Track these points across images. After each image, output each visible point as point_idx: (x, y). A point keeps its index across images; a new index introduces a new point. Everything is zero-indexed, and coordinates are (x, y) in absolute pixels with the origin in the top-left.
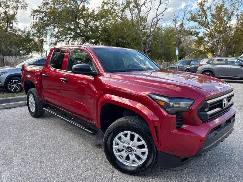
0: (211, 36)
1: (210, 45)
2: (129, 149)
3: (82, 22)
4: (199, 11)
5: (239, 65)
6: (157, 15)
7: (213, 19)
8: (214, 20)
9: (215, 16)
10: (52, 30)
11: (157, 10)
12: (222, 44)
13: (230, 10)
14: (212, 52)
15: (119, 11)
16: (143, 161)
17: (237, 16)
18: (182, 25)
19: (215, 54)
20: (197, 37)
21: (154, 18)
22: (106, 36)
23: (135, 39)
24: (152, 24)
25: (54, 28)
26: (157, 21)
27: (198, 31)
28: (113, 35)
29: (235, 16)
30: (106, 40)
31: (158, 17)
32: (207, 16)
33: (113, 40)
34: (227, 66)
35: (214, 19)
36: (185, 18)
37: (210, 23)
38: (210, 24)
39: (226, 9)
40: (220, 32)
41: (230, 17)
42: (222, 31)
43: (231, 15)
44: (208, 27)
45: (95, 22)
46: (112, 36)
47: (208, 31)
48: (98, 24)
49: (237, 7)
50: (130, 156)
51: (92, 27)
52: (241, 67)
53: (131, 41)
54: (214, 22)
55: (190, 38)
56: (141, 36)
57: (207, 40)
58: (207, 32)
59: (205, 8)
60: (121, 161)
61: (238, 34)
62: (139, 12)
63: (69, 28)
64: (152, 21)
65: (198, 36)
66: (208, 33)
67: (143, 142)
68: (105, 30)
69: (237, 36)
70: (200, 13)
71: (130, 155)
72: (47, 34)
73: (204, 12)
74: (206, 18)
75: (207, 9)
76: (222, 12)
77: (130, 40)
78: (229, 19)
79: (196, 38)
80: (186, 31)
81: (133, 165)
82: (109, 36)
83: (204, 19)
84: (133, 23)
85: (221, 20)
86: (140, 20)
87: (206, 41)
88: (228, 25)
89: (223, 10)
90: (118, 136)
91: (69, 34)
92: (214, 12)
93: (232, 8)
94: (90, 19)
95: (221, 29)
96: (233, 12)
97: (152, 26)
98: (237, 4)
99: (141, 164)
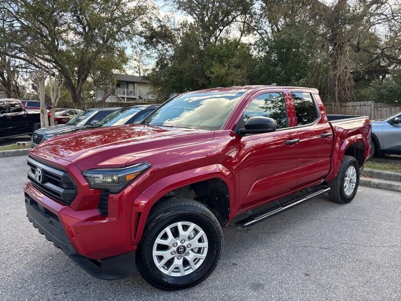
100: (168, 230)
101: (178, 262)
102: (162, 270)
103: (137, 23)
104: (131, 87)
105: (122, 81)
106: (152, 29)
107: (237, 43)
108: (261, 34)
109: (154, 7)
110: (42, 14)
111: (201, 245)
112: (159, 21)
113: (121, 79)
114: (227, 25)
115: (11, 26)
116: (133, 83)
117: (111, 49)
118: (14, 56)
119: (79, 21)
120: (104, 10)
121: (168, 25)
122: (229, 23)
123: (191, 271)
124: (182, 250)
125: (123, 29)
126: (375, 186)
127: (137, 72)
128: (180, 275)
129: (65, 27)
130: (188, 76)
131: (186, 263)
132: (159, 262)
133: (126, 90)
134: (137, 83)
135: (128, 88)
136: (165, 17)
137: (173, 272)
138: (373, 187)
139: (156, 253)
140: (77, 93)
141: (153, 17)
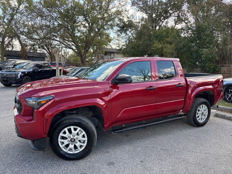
100: (66, 129)
101: (71, 146)
102: (63, 149)
103: (116, 19)
104: (112, 55)
105: (108, 52)
106: (124, 23)
107: (173, 28)
108: (186, 23)
109: (126, 11)
110: (68, 17)
111: (84, 139)
112: (128, 18)
113: (107, 51)
114: (166, 19)
115: (54, 24)
116: (114, 53)
117: (101, 35)
118: (54, 40)
119: (86, 20)
120: (100, 13)
121: (133, 20)
122: (168, 18)
123: (78, 152)
124: (73, 140)
125: (109, 23)
126: (227, 118)
127: (118, 47)
128: (72, 153)
129: (80, 24)
130: (142, 49)
131: (75, 147)
132: (62, 145)
133: (109, 57)
134: (116, 53)
135: (110, 56)
136: (131, 15)
137: (69, 150)
138: (226, 119)
139: (60, 140)
140: (83, 58)
141: (125, 16)
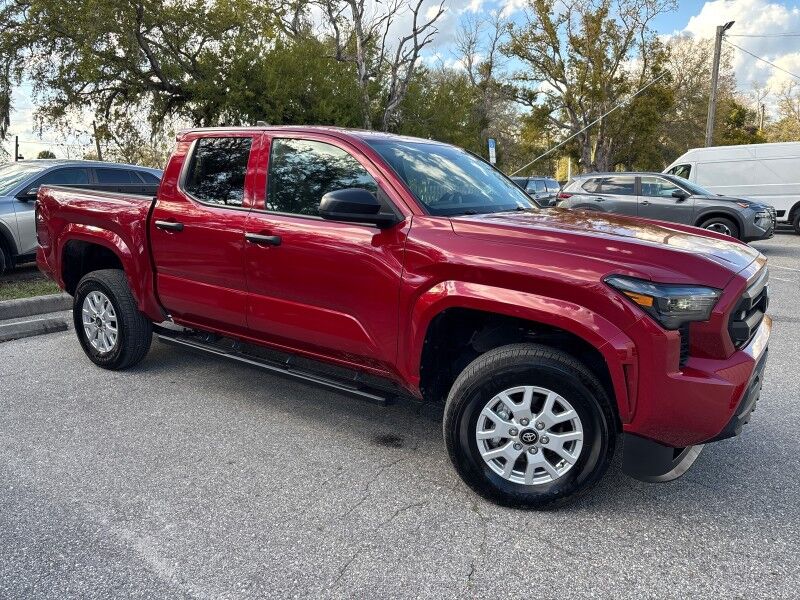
0: (569, 104)
1: (565, 132)
2: (529, 436)
3: (156, 35)
4: (535, 27)
5: (674, 196)
6: (415, 30)
7: (575, 54)
8: (579, 57)
9: (582, 45)
10: (43, 60)
11: (416, 14)
12: (602, 131)
13: (622, 28)
14: (574, 155)
15: (286, 7)
16: (568, 467)
17: (642, 46)
18: (488, 68)
19: (583, 163)
20: (530, 108)
21: (405, 40)
22: (248, 93)
23: (348, 107)
24: (398, 57)
25: (50, 53)
26: (417, 48)
27: (533, 90)
28: (273, 87)
29: (637, 48)
30: (249, 106)
31: (421, 38)
32: (558, 42)
33: (273, 106)
34: (640, 199)
35: (579, 53)
36: (498, 44)
37: (566, 64)
38: (566, 69)
39: (611, 25)
40: (595, 95)
41: (624, 51)
42: (601, 91)
43: (627, 43)
44: (563, 77)
45: (204, 41)
46: (271, 94)
47: (560, 90)
48: (215, 46)
49: (642, 19)
50: (529, 456)
51: (195, 56)
52: (677, 202)
53: (333, 112)
54: (577, 63)
55: (505, 107)
56: (367, 97)
57: (558, 118)
58: (558, 93)
59: (553, 19)
60: (501, 474)
61: (646, 104)
62: (358, 17)
63: (110, 56)
64: (400, 50)
65: (534, 104)
66: (559, 97)
67: (570, 413)
68: (245, 73)
69: (643, 108)
70: (539, 32)
71: (528, 453)
72: (19, 71)
73: (550, 29)
74: (556, 50)
75: (559, 20)
76: (602, 33)
77: (332, 108)
78: (621, 54)
79: (527, 110)
80: (499, 85)
81: (537, 482)
82: (258, 93)
83: (550, 52)
84: (339, 53)
85: (598, 58)
86: (363, 45)
87: (555, 120)
88: (617, 75)
89: (604, 28)
90: (493, 402)
91: (109, 78)
92: (579, 32)
93: (630, 20)
94: (186, 28)
95: (599, 85)
96: (631, 34)
97: (398, 65)
98: (643, 12)
99: (560, 475)
